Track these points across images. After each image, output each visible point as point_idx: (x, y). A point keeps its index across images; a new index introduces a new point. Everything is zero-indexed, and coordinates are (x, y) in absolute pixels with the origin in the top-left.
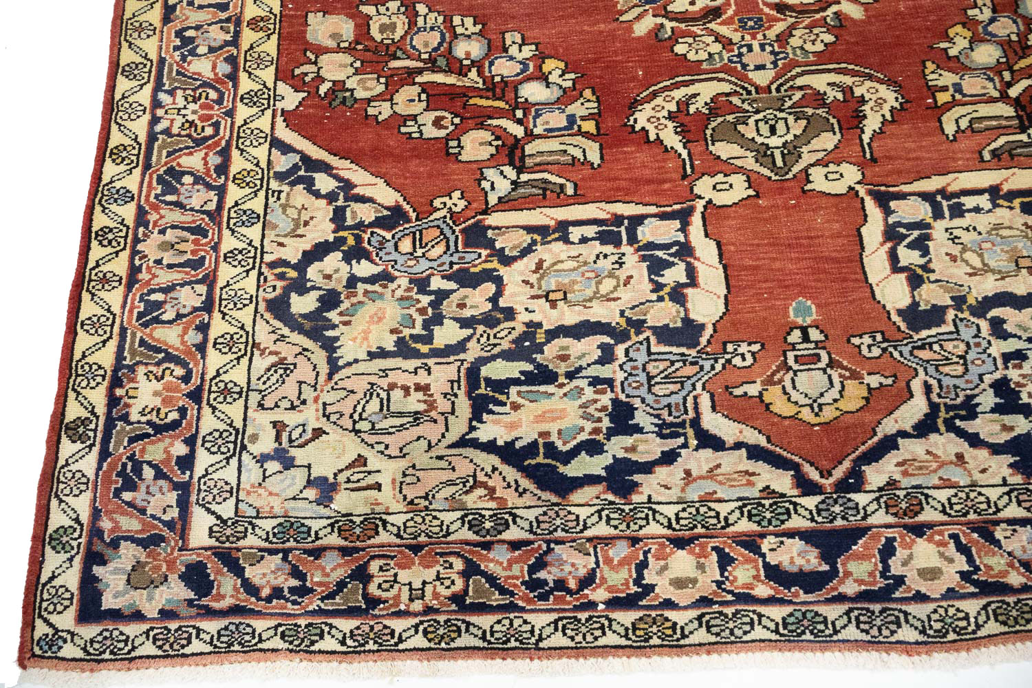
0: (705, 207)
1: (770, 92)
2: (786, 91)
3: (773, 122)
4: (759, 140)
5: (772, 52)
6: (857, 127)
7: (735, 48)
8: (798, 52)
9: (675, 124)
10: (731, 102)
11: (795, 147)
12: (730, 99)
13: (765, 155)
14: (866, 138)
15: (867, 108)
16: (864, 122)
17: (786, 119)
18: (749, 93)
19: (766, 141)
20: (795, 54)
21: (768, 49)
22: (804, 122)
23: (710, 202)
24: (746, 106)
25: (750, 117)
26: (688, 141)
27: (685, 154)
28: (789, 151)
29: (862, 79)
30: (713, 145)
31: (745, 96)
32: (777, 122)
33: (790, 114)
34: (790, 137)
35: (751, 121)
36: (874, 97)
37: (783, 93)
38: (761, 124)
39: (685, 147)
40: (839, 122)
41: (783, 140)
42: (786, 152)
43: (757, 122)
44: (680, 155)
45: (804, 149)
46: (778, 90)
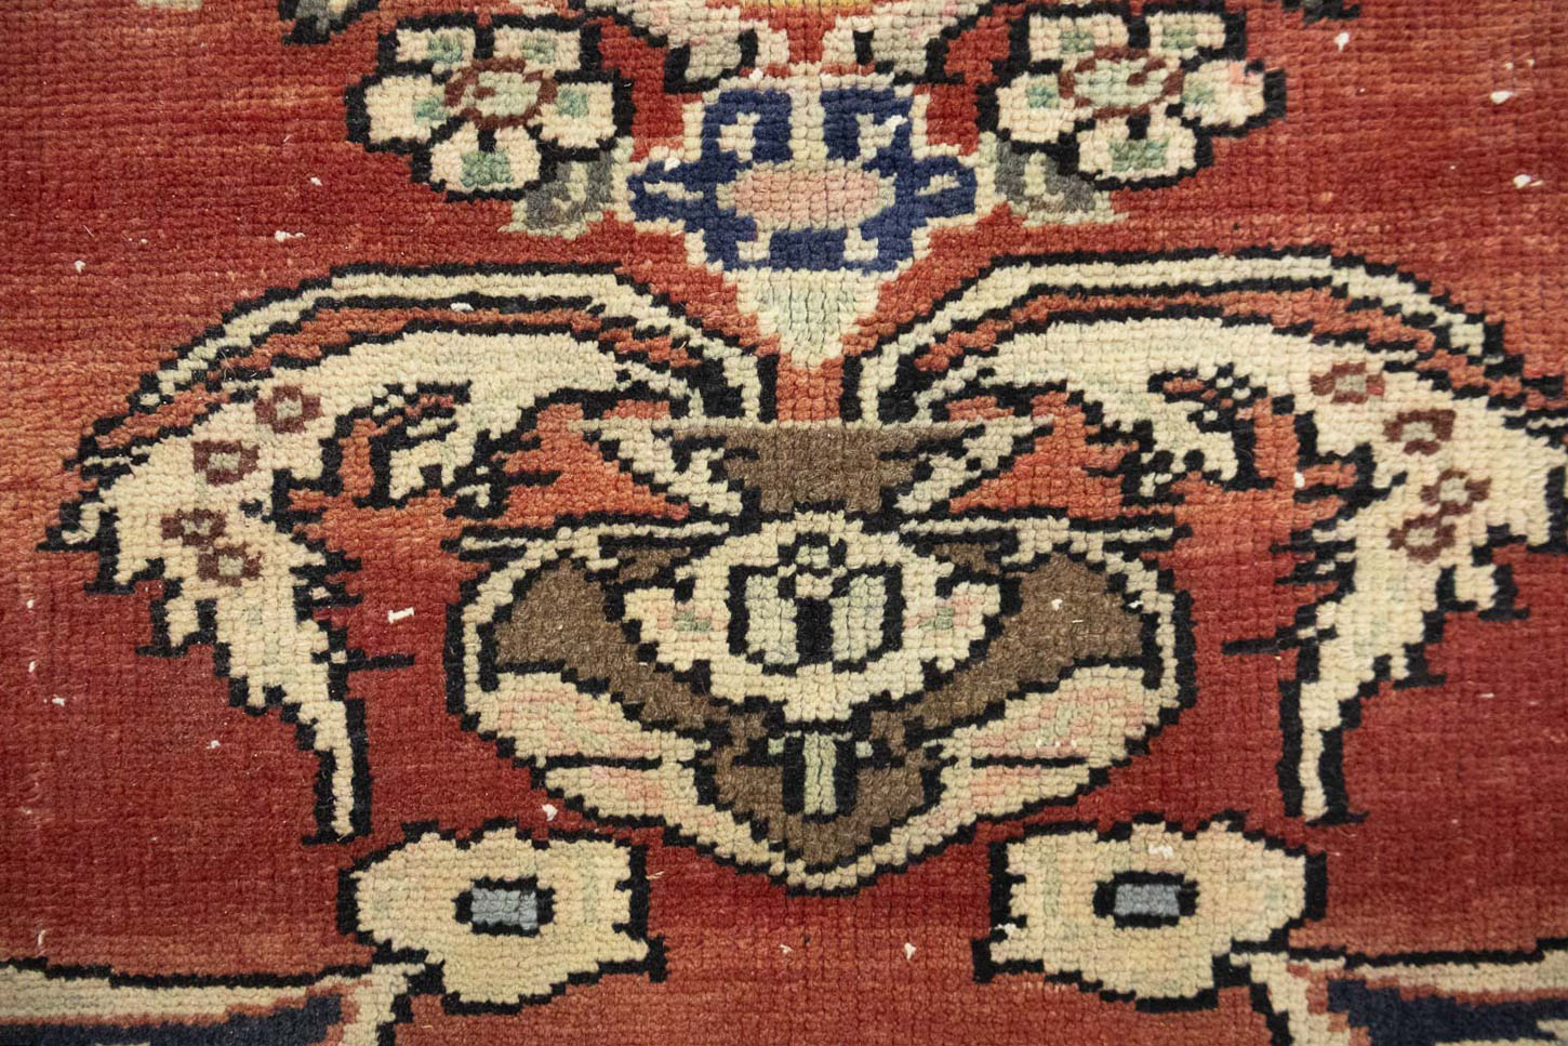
0: (401, 1006)
1: (849, 406)
2: (940, 411)
3: (822, 588)
4: (734, 680)
5: (894, 160)
6: (1286, 637)
7: (693, 115)
8: (1035, 171)
9: (301, 556)
10: (610, 449)
11: (916, 734)
12: (612, 426)
13: (756, 755)
14: (1319, 708)
15: (1368, 528)
16: (1327, 614)
17: (892, 576)
18: (725, 401)
19: (775, 687)
20: (1010, 182)
21: (874, 137)
22: (983, 599)
23: (431, 980)
24: (696, 483)
25: (703, 546)
26: (357, 660)
27: (332, 729)
28: (881, 745)
29: (1375, 362)
30: (489, 683)
31: (697, 420)
32: (841, 587)
33: (925, 545)
34: (899, 674)
35: (711, 573)
36: (1426, 470)
37: (923, 421)
38: (760, 591)
39: (337, 689)
40: (1183, 605)
41: (859, 688)
42: (864, 749)
43: (739, 577)
44: (306, 733)
45: (964, 742)
46: (896, 403)
